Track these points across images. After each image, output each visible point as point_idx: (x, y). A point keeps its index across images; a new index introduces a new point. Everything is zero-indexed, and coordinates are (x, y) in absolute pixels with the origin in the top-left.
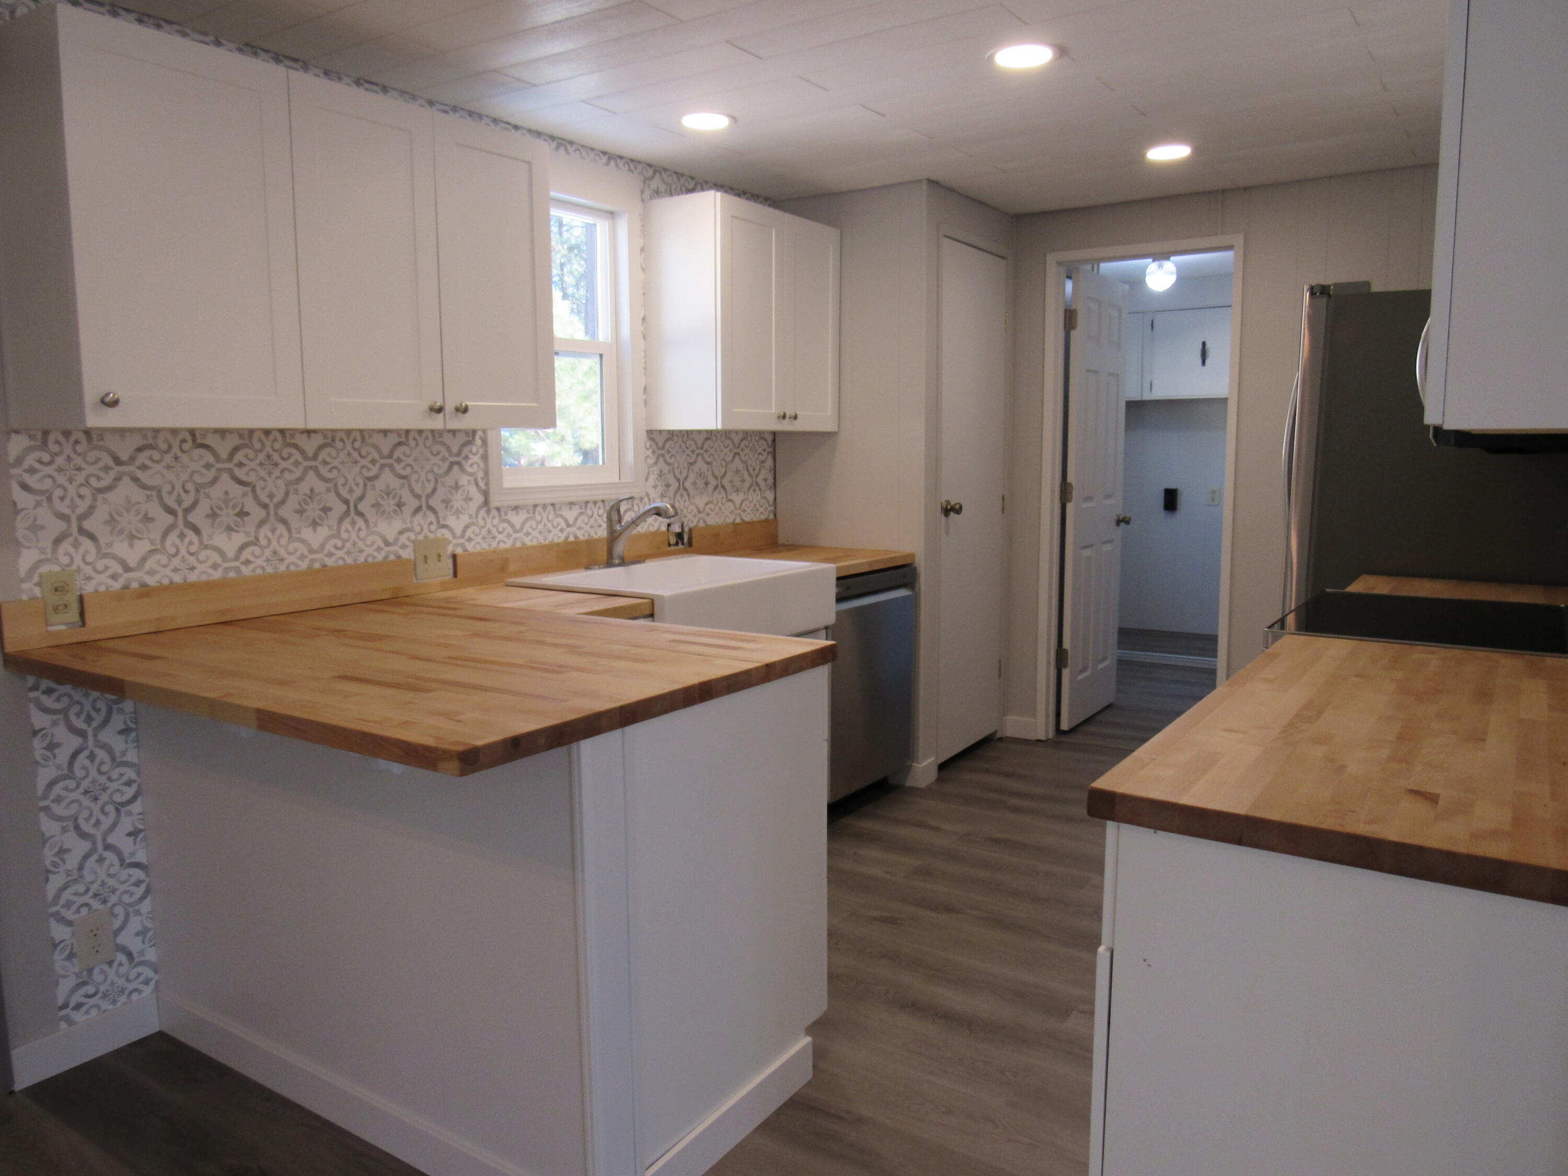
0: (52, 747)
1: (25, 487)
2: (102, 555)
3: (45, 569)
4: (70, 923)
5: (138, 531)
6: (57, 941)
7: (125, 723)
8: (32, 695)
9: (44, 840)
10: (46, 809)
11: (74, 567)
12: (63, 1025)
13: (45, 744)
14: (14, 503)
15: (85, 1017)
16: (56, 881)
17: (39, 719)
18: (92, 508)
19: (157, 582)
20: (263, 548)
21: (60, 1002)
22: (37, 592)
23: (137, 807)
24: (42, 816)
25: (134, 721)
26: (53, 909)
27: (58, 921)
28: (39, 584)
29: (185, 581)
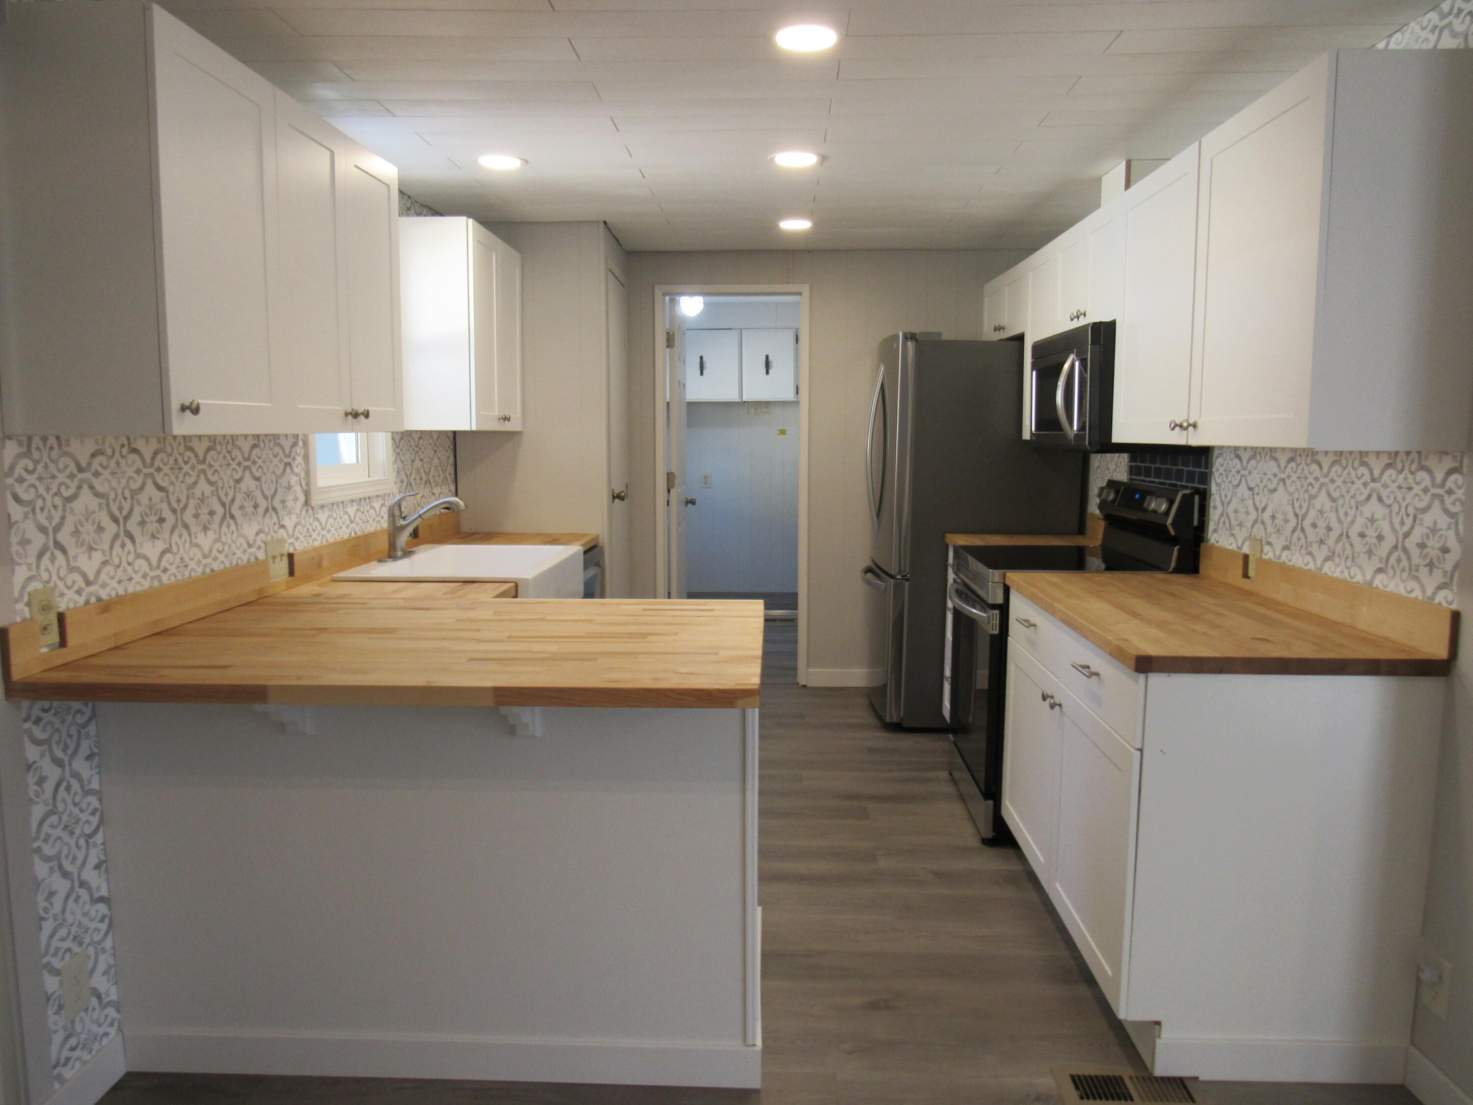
0: (41, 781)
1: (17, 499)
2: (72, 569)
3: (31, 587)
4: (58, 973)
5: (94, 542)
6: (50, 992)
7: (91, 748)
8: (27, 725)
9: (38, 884)
10: (38, 850)
11: (52, 584)
12: (57, 1085)
13: (35, 780)
14: (9, 516)
15: (73, 1072)
16: (48, 926)
17: (32, 752)
18: (63, 518)
19: (107, 595)
20: (175, 554)
21: (53, 1062)
22: (27, 613)
23: (99, 838)
24: (36, 857)
25: (97, 745)
26: (45, 960)
27: (50, 972)
28: (28, 604)
29: (126, 592)
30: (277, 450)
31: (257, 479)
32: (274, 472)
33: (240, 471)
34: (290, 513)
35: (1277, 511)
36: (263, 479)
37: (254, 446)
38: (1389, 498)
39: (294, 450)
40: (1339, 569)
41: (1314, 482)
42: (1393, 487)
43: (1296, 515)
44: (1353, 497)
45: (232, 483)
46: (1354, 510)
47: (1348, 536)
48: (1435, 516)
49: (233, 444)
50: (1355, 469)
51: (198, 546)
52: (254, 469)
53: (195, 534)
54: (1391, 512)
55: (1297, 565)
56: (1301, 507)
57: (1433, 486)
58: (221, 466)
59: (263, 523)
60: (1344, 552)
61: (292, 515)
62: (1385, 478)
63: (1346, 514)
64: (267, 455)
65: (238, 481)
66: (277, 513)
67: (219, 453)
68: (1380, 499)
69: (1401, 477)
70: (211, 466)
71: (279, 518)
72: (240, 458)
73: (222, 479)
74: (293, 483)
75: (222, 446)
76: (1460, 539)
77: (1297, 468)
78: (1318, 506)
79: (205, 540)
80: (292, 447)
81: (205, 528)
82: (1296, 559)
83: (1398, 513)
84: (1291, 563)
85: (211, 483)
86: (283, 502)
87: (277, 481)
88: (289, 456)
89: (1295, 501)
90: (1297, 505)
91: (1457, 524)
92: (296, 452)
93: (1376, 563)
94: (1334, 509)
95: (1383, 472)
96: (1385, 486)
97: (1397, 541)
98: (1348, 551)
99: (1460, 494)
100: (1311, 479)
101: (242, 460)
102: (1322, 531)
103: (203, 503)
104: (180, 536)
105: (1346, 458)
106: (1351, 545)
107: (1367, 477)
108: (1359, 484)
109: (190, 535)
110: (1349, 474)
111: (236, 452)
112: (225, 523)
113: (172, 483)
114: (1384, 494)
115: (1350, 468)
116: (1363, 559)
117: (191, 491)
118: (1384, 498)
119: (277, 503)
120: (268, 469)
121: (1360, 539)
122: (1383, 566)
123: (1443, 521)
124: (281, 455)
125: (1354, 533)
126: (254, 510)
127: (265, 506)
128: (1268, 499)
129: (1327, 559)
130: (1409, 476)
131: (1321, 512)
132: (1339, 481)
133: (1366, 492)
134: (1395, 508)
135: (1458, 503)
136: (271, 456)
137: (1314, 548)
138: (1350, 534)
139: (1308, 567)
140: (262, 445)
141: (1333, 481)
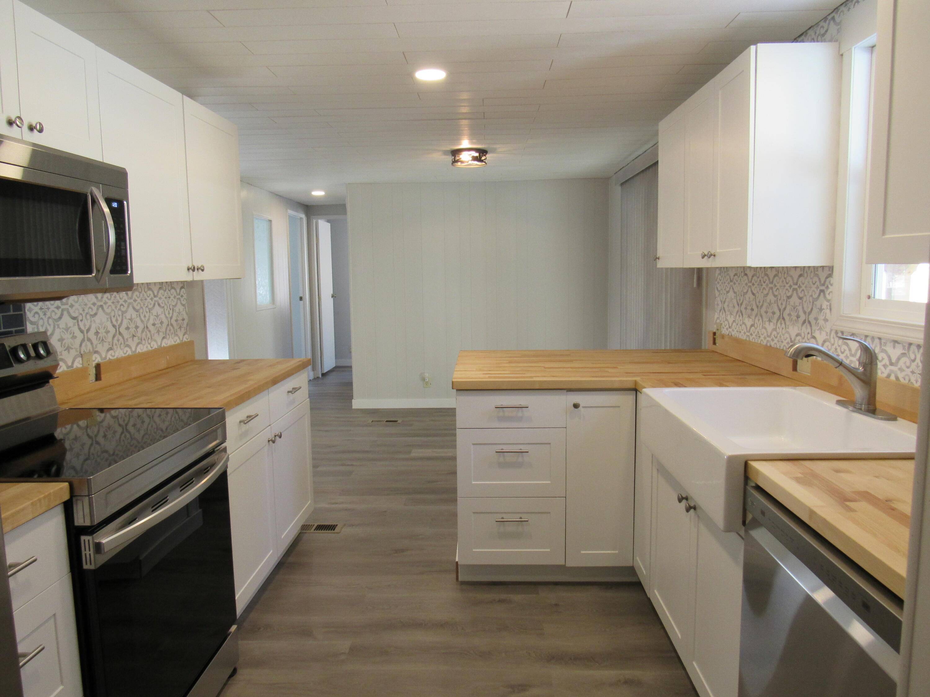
30: (816, 279)
31: (801, 298)
32: (812, 296)
33: (791, 290)
34: (820, 329)
35: (99, 329)
36: (804, 299)
37: (801, 275)
38: (162, 303)
39: (828, 280)
40: (145, 346)
41: (124, 303)
42: (163, 298)
43: (114, 326)
44: (147, 307)
45: (785, 298)
46: (148, 313)
47: (147, 327)
48: (179, 307)
49: (788, 273)
50: (145, 292)
51: (765, 329)
52: (799, 291)
53: (765, 322)
54: (164, 310)
55: (120, 356)
56: (117, 320)
57: (177, 295)
58: (781, 286)
59: (801, 330)
60: (146, 336)
61: (822, 332)
62: (160, 295)
63: (145, 316)
64: (808, 282)
65: (789, 297)
66: (811, 326)
67: (780, 278)
68: (159, 305)
69: (166, 293)
70: (775, 286)
71: (811, 330)
72: (791, 283)
73: (780, 294)
74: (824, 307)
75: (782, 274)
76: (187, 314)
77: (111, 297)
78: (128, 317)
79: (770, 327)
80: (827, 278)
81: (770, 321)
82: (119, 353)
83: (167, 310)
84: (115, 357)
85: (775, 296)
86: (816, 319)
87: (813, 302)
88: (823, 285)
89: (113, 318)
90: (114, 320)
91: (185, 308)
92: (830, 282)
93: (162, 335)
94: (138, 316)
95: (158, 292)
96: (160, 298)
97: (168, 322)
98: (149, 335)
99: (185, 296)
100: (121, 302)
101: (792, 284)
102: (132, 330)
103: (770, 306)
104: (759, 320)
105: (141, 287)
106: (150, 331)
107: (152, 295)
108: (149, 299)
109: (763, 321)
110: (143, 295)
111: (789, 279)
112: (779, 322)
113: (758, 292)
114: (160, 302)
115: (143, 292)
116: (156, 337)
117: (765, 298)
118: (161, 304)
119: (811, 318)
120: (808, 293)
121: (153, 326)
122: (164, 335)
123: (182, 308)
124: (818, 283)
125: (150, 326)
126: (796, 319)
127: (804, 318)
128: (91, 322)
129: (138, 344)
130: (169, 292)
131: (131, 319)
132: (139, 300)
133: (153, 303)
134: (166, 307)
135: (185, 300)
136: (811, 283)
137: (130, 342)
138: (148, 326)
139: (127, 354)
140: (805, 275)
141: (135, 301)
